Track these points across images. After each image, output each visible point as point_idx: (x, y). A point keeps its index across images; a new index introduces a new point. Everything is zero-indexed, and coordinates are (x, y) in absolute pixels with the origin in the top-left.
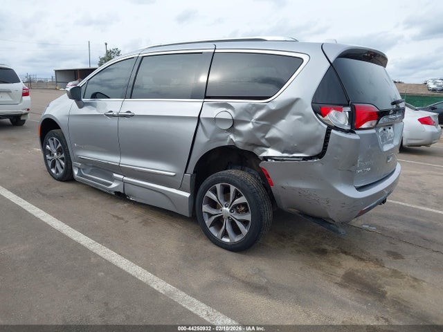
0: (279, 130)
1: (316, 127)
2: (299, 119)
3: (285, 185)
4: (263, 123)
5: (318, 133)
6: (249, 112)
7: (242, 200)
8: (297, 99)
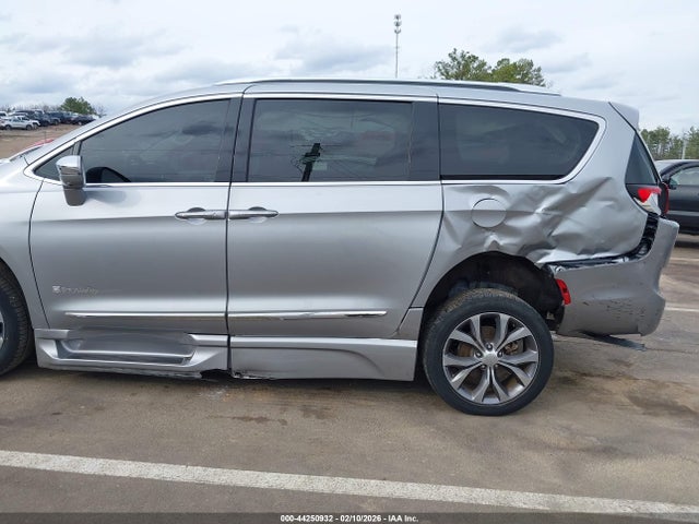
0: (577, 223)
1: (633, 216)
2: (610, 206)
3: (589, 298)
4: (554, 213)
5: (636, 223)
6: (534, 199)
7: (522, 332)
8: (607, 179)
